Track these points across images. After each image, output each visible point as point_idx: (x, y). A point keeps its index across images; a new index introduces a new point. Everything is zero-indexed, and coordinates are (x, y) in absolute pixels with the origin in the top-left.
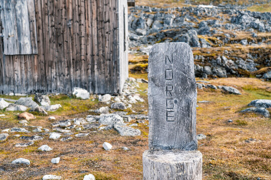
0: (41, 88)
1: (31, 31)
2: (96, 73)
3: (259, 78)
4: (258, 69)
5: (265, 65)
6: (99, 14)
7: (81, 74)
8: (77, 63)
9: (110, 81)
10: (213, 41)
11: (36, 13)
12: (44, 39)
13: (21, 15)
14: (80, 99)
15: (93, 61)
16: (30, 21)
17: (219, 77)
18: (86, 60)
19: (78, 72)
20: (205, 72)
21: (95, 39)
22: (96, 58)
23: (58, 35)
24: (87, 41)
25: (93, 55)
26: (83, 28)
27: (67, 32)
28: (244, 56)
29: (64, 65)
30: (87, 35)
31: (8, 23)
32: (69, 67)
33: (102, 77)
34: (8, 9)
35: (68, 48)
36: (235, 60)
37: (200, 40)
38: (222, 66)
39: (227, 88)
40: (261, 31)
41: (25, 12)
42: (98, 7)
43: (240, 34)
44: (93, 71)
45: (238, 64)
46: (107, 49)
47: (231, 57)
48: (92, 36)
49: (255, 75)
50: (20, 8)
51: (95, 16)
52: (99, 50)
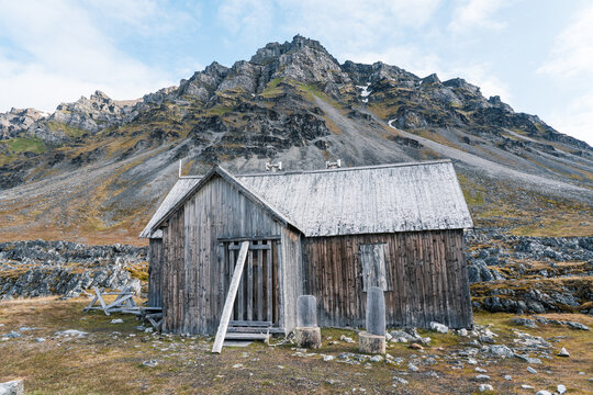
0: (397, 323)
1: (387, 270)
2: (448, 308)
3: (586, 313)
4: (581, 303)
5: (588, 299)
6: (447, 254)
7: (434, 309)
8: (429, 299)
9: (463, 315)
10: (507, 272)
11: (391, 255)
12: (398, 278)
13: (379, 257)
14: (440, 332)
15: (445, 297)
16: (386, 262)
17: (538, 313)
18: (437, 296)
19: (431, 307)
20: (520, 307)
21: (445, 276)
22: (447, 294)
23: (410, 273)
24: (437, 278)
25: (444, 291)
26: (433, 267)
27: (418, 270)
28: (559, 289)
29: (417, 300)
30: (438, 273)
31: (367, 265)
32: (422, 303)
33: (455, 312)
34: (367, 253)
35: (420, 285)
36: (550, 294)
37: (492, 271)
38: (537, 300)
39: (573, 324)
40: (558, 261)
41: (382, 255)
42: (446, 248)
43: (536, 264)
44: (445, 306)
45: (555, 298)
46: (457, 286)
47: (544, 291)
48: (442, 274)
49: (580, 311)
50: (378, 251)
51: (443, 257)
52: (449, 287)
